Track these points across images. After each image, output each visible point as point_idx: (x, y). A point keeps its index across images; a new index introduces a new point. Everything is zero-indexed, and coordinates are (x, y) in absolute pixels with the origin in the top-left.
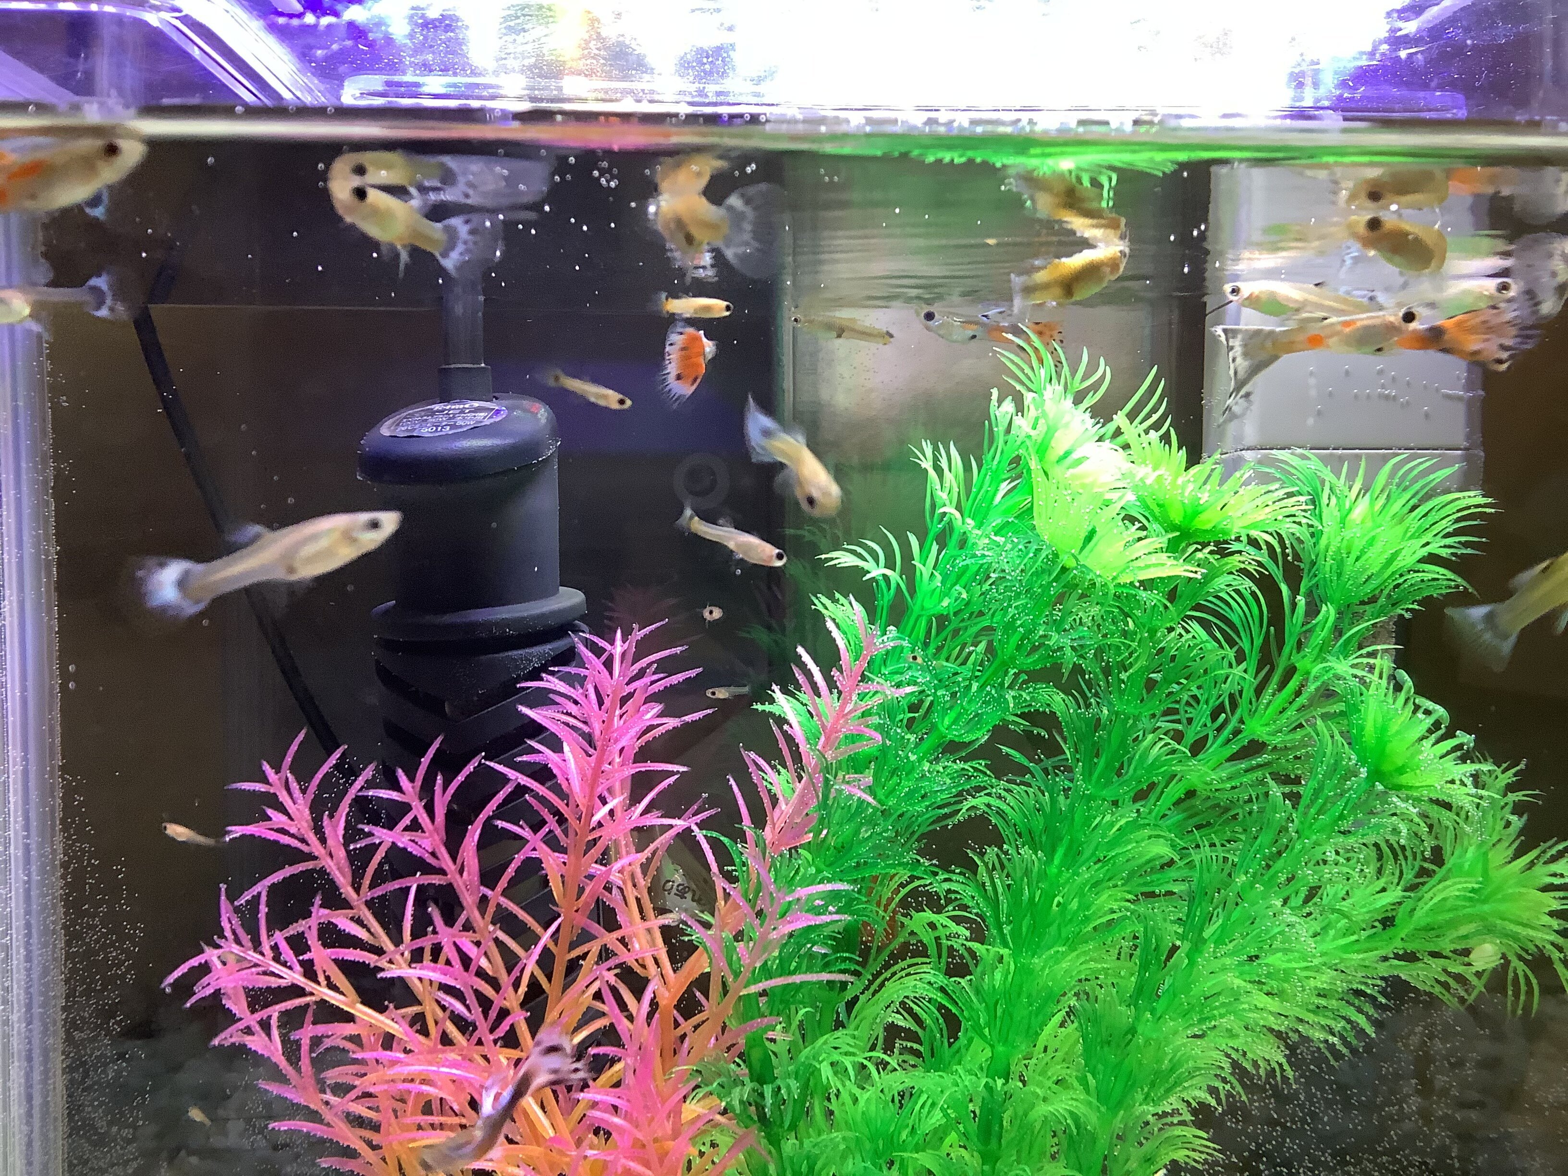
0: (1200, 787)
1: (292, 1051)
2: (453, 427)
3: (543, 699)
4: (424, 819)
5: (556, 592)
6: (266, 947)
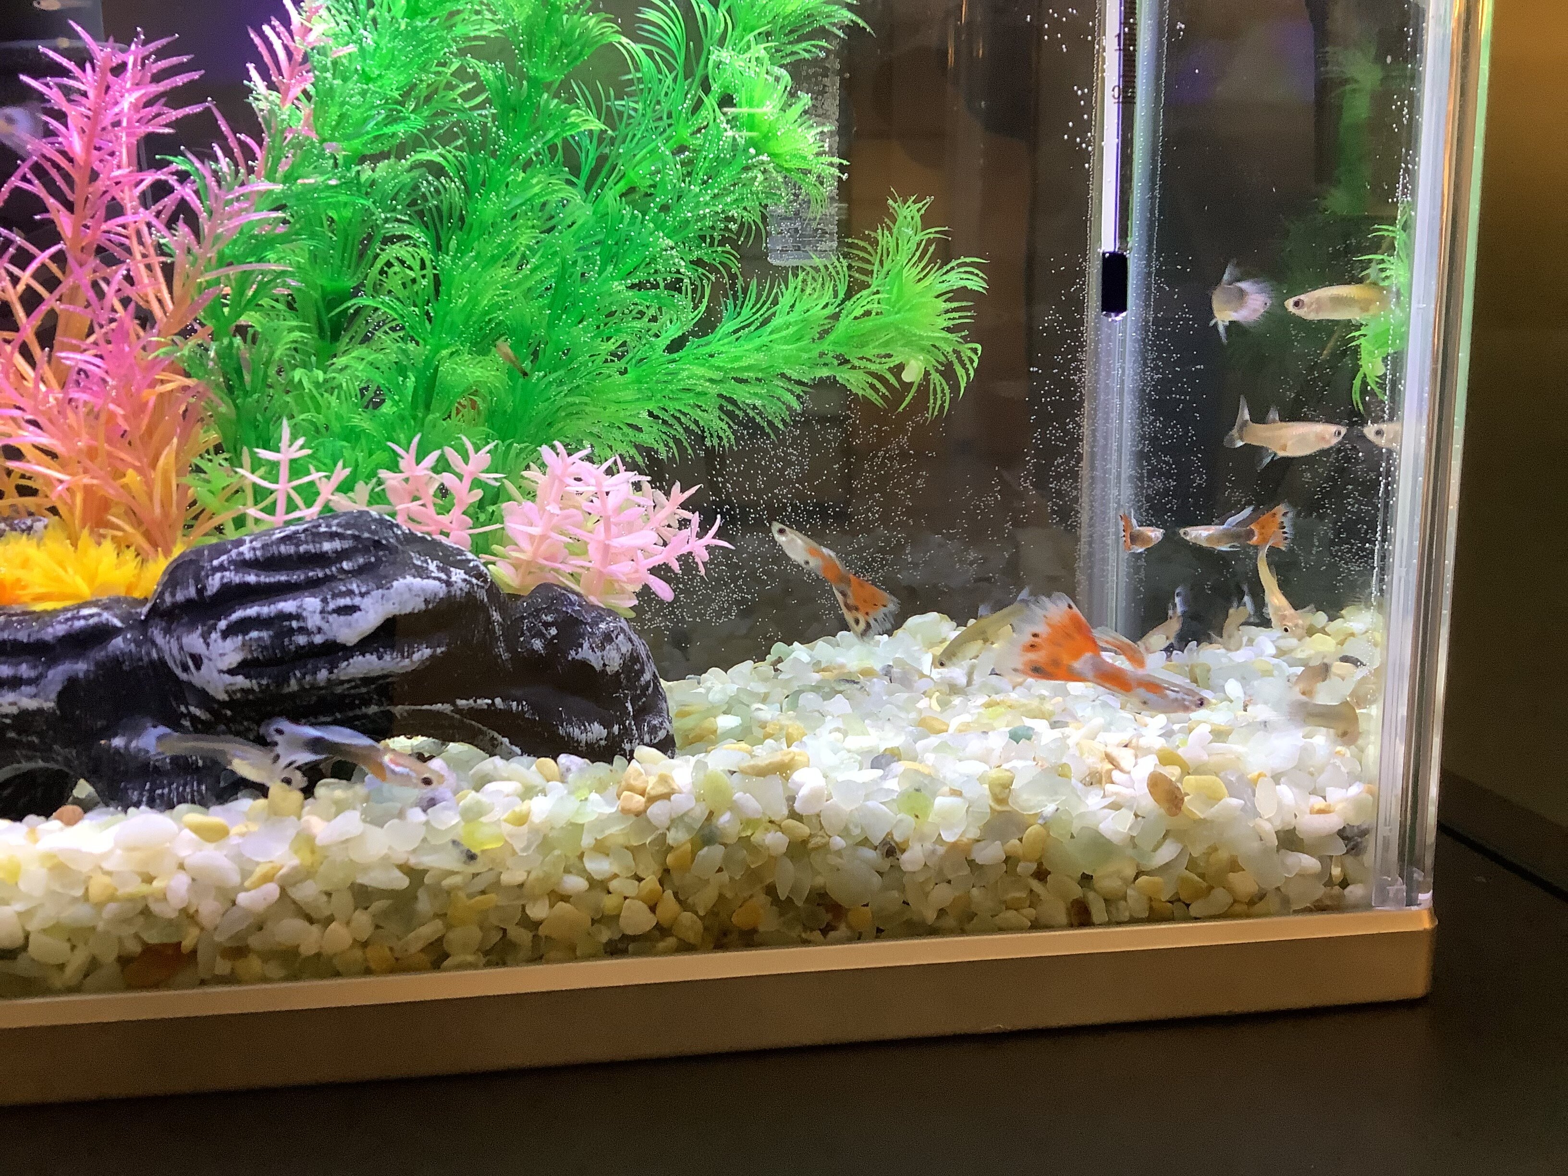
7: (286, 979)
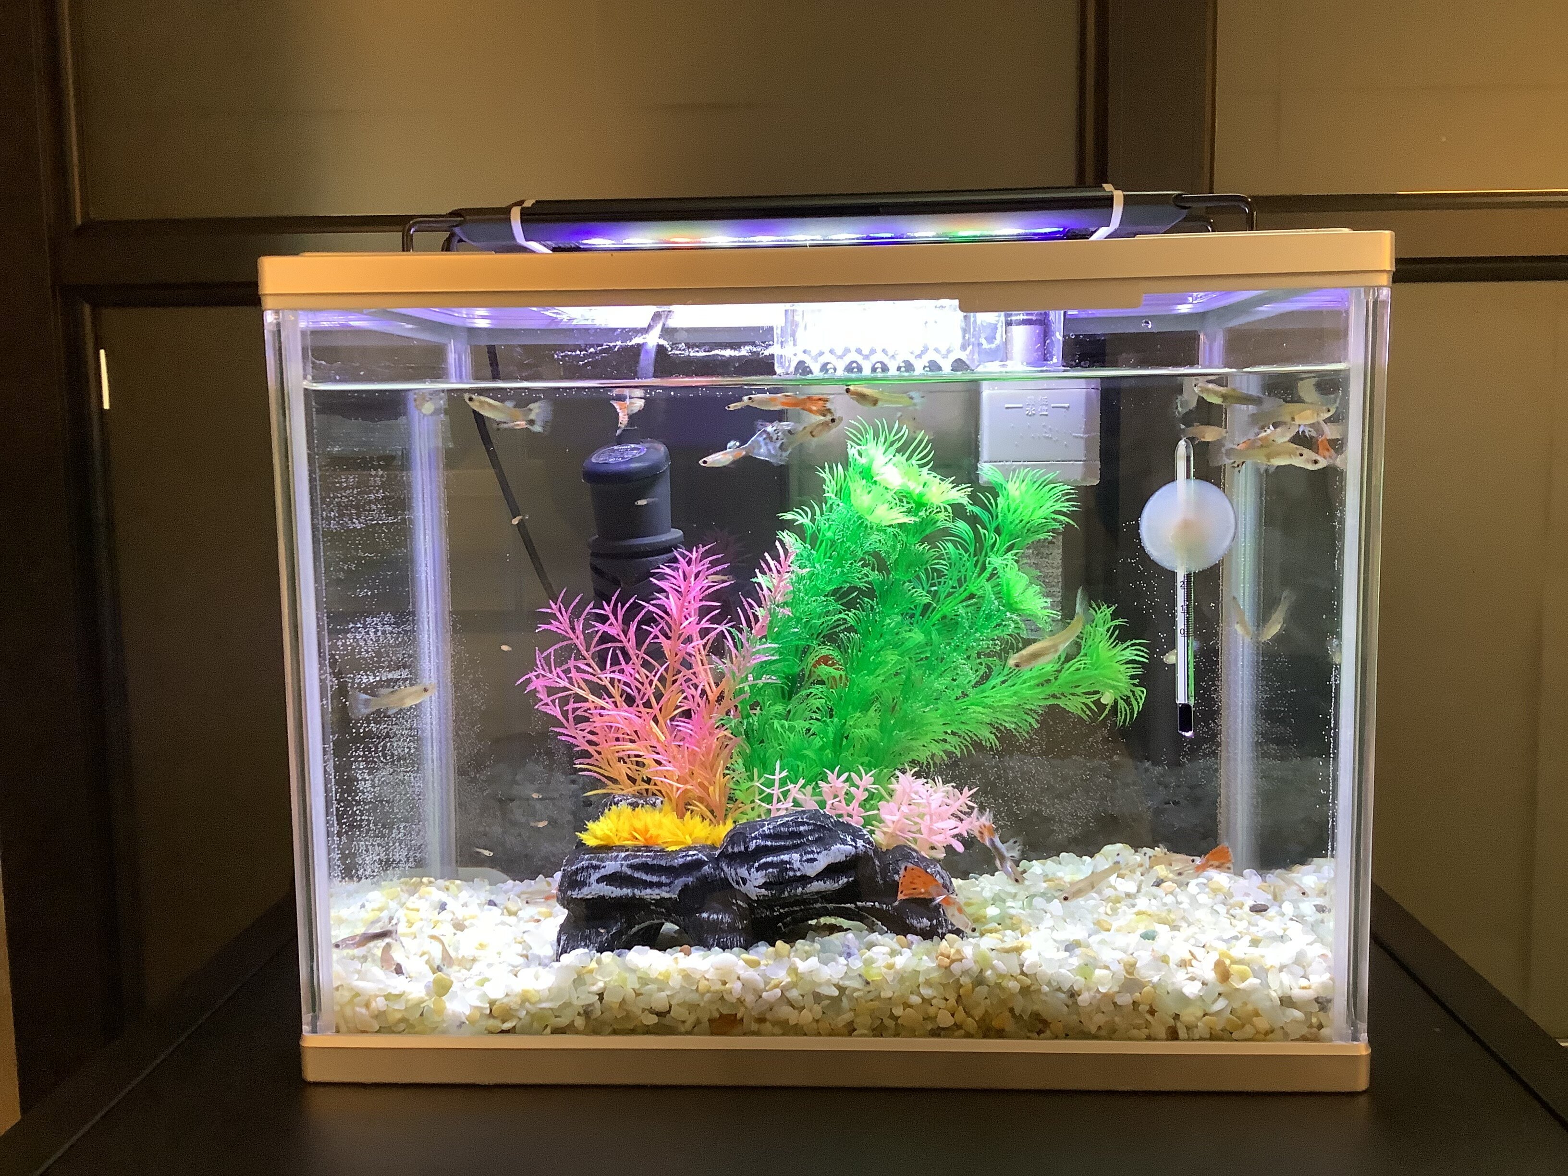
0: (948, 614)
1: (565, 714)
2: (623, 458)
3: (662, 577)
4: (614, 622)
5: (669, 531)
6: (554, 672)
7: (783, 1035)
